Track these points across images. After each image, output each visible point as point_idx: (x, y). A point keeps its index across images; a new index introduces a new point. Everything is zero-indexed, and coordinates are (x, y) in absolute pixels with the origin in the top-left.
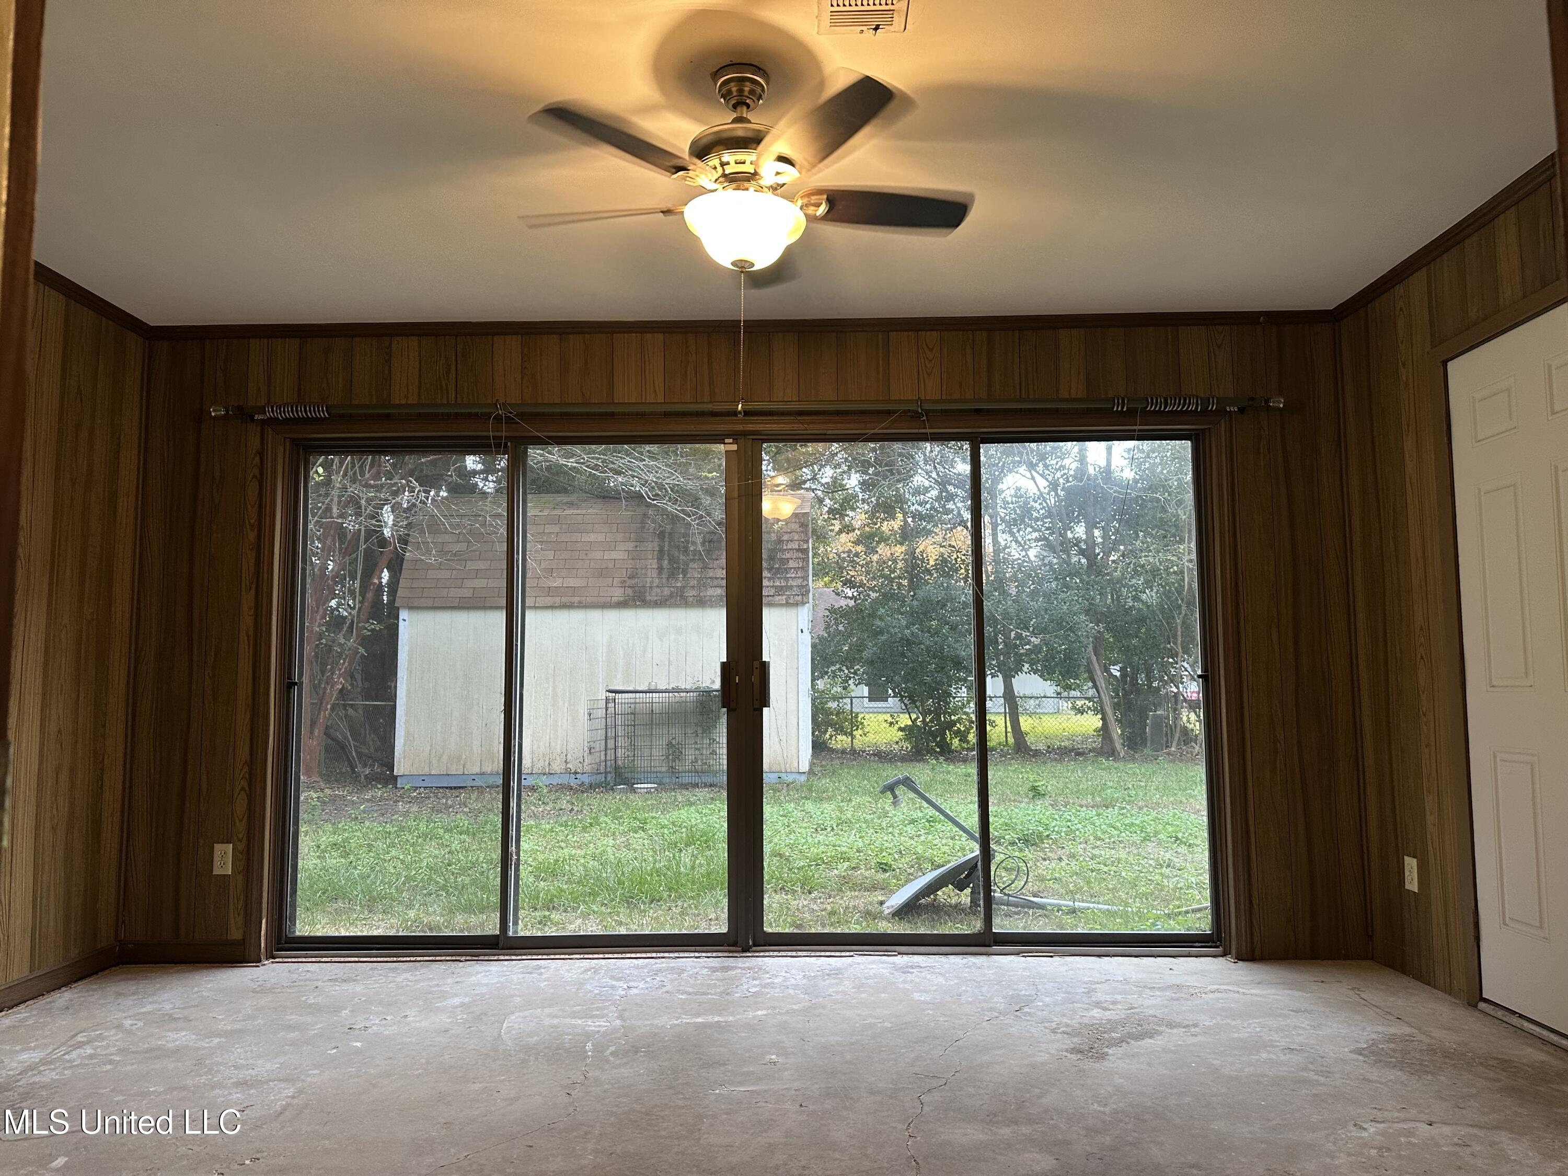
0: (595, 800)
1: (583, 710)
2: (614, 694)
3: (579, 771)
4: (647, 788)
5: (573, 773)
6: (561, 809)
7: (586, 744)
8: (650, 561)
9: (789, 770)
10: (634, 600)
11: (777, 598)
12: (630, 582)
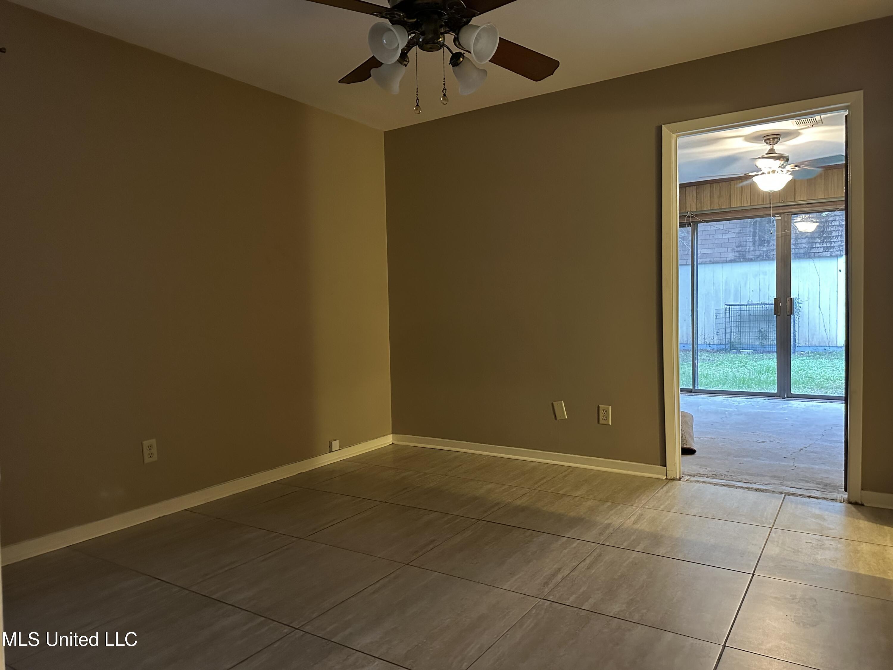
0: (721, 357)
1: (712, 313)
2: (729, 306)
3: (711, 343)
4: (747, 352)
5: (708, 344)
6: (704, 359)
7: (715, 330)
8: (748, 237)
9: (831, 345)
10: (740, 259)
11: (824, 254)
12: (736, 249)
